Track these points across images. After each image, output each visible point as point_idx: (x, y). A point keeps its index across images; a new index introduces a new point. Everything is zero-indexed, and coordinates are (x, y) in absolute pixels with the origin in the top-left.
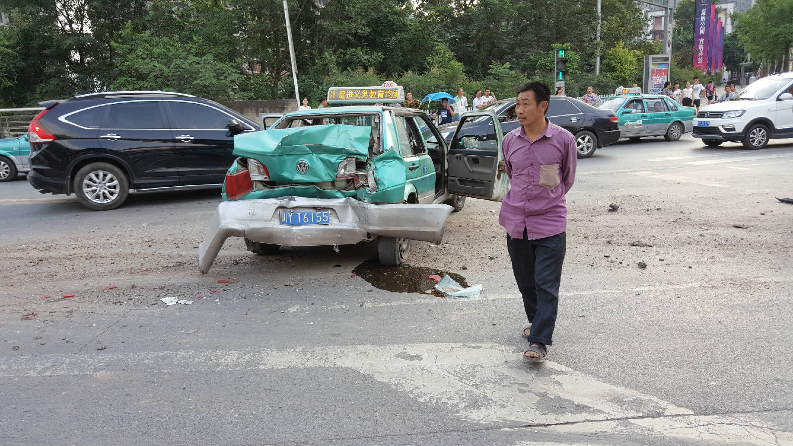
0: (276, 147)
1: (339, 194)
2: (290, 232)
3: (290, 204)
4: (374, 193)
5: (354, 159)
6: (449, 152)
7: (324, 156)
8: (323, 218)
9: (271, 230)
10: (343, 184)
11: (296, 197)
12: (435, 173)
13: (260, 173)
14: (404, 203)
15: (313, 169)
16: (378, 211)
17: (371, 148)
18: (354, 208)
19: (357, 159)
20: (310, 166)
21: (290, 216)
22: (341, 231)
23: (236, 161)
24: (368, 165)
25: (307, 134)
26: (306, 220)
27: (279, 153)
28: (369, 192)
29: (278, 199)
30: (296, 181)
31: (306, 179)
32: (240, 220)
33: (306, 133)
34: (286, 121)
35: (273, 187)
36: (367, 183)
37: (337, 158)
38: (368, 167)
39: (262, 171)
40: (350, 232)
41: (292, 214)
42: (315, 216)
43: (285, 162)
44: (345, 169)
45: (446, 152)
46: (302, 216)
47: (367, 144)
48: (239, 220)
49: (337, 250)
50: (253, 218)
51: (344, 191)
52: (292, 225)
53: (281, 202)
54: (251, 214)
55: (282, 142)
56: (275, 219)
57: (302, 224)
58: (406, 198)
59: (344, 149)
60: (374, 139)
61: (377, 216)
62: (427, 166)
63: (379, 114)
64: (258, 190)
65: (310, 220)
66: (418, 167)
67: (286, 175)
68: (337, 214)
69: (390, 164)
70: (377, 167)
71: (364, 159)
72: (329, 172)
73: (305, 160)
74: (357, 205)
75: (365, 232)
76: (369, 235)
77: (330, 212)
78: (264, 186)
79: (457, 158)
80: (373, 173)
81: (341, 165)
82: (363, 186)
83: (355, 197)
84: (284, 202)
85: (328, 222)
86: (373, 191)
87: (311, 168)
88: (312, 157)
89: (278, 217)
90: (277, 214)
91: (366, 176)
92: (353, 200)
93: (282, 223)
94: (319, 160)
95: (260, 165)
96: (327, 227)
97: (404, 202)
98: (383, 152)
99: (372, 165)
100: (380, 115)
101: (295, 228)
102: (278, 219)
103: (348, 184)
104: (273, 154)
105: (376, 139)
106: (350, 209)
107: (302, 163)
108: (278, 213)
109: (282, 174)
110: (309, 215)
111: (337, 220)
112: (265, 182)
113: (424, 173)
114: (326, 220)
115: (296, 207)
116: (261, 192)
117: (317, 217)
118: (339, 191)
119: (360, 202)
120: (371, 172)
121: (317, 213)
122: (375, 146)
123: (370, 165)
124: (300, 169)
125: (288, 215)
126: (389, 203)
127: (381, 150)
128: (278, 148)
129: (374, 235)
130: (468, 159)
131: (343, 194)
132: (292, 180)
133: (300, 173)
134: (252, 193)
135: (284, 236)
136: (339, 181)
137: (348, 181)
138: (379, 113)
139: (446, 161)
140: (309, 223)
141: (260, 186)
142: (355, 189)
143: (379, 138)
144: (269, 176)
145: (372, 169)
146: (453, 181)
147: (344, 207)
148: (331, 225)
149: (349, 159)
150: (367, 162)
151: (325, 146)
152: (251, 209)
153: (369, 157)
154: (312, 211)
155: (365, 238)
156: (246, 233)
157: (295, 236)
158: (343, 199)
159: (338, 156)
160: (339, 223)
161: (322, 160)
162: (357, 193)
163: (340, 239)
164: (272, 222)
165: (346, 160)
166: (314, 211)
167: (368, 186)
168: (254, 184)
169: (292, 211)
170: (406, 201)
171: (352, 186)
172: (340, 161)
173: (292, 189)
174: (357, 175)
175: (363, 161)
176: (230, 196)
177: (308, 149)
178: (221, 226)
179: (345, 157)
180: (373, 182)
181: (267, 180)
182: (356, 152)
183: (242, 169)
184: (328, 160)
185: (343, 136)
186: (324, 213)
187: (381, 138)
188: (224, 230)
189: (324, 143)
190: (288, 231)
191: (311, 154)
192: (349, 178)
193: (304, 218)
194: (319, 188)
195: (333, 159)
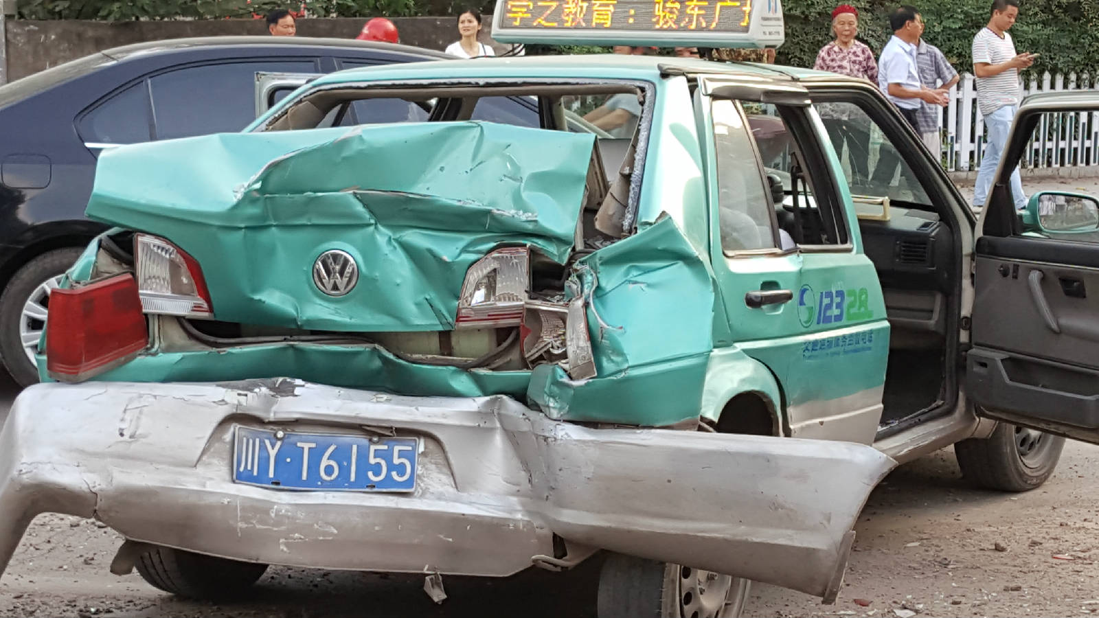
0: (240, 196)
1: (461, 382)
2: (266, 512)
3: (274, 408)
4: (582, 382)
5: (524, 253)
6: (980, 247)
7: (418, 238)
8: (391, 467)
9: (193, 499)
10: (483, 345)
11: (298, 382)
12: (886, 324)
13: (178, 290)
14: (701, 429)
15: (374, 280)
16: (593, 453)
17: (589, 212)
18: (514, 437)
19: (533, 252)
20: (363, 269)
21: (273, 453)
22: (457, 522)
23: (93, 245)
24: (574, 278)
25: (360, 152)
26: (329, 470)
27: (251, 218)
28: (566, 380)
29: (233, 388)
30: (308, 321)
31: (347, 320)
32: (84, 456)
33: (356, 147)
34: (313, 102)
35: (221, 340)
36: (564, 344)
37: (461, 245)
38: (572, 284)
39: (185, 280)
40: (491, 529)
41: (279, 444)
42: (363, 456)
43: (271, 251)
44: (491, 289)
45: (968, 245)
46: (316, 455)
47: (577, 199)
48: (82, 452)
49: (438, 595)
50: (135, 447)
51: (482, 371)
52: (276, 484)
53: (243, 399)
54: (126, 438)
55: (264, 178)
56: (215, 461)
57: (314, 483)
58: (712, 412)
59: (489, 212)
60: (609, 178)
61: (588, 471)
62: (840, 294)
63: (643, 90)
64: (169, 349)
65: (345, 471)
66: (789, 297)
67: (274, 299)
68: (447, 459)
69: (653, 277)
70: (603, 284)
71: (560, 256)
72: (431, 295)
73: (346, 248)
74: (525, 427)
75: (547, 532)
76: (560, 544)
77: (421, 449)
78: (191, 336)
79: (1005, 274)
80: (586, 305)
81: (475, 275)
82: (548, 357)
83: (521, 396)
84: (253, 398)
85: (410, 483)
86: (578, 379)
87: (365, 277)
88: (372, 238)
89: (226, 455)
90: (223, 442)
91: (562, 317)
92: (513, 407)
93: (239, 477)
94: (399, 250)
95: (179, 259)
96: (403, 503)
97: (703, 425)
98: (632, 230)
99: (589, 278)
100: (649, 94)
101: (283, 500)
102: (227, 461)
103: (499, 344)
104: (228, 222)
105: (613, 178)
106: (498, 439)
107: (335, 257)
108: (228, 437)
109: (257, 297)
110: (341, 455)
111: (446, 479)
112: (195, 322)
113: (825, 321)
114: (402, 474)
115: (297, 422)
116: (177, 356)
117: (372, 461)
118: (465, 368)
119: (533, 415)
120: (580, 303)
121: (373, 448)
122: (609, 207)
123: (580, 277)
124: (326, 280)
125: (263, 447)
126: (637, 426)
127: (626, 224)
128: (248, 199)
129: (578, 545)
130: (1043, 280)
131: (478, 380)
132: (294, 320)
133: (325, 296)
134: (141, 360)
135: (242, 525)
136: (467, 331)
137: (502, 334)
138: (646, 86)
139: (966, 283)
140: (341, 484)
141: (176, 335)
142: (525, 364)
143: (627, 178)
144: (208, 300)
145: (586, 291)
146: (984, 365)
147: (478, 431)
148: (423, 496)
149: (506, 253)
150: (570, 263)
151: (422, 201)
152: (128, 416)
153: (580, 247)
154: (355, 441)
155: (545, 556)
156: (101, 504)
157: (283, 528)
158: (477, 403)
159: (468, 238)
160: (452, 490)
161: (410, 250)
162: (528, 379)
163: (454, 551)
164: (200, 470)
165: (495, 254)
166: (363, 440)
167: (564, 356)
168: (154, 327)
169: (280, 434)
170: (711, 423)
171: (514, 356)
172: (473, 257)
173: (291, 352)
174: (534, 314)
175: (556, 260)
176: (58, 366)
177: (359, 208)
178: (15, 473)
179: (493, 244)
180: (584, 343)
181: (205, 315)
182: (530, 227)
183: (115, 269)
184: (430, 251)
185: (494, 167)
186: (397, 449)
187: (634, 178)
188: (24, 487)
189: (420, 189)
190: (260, 509)
191: (372, 228)
192: (503, 323)
193: (325, 462)
194: (391, 357)
195: (449, 248)
